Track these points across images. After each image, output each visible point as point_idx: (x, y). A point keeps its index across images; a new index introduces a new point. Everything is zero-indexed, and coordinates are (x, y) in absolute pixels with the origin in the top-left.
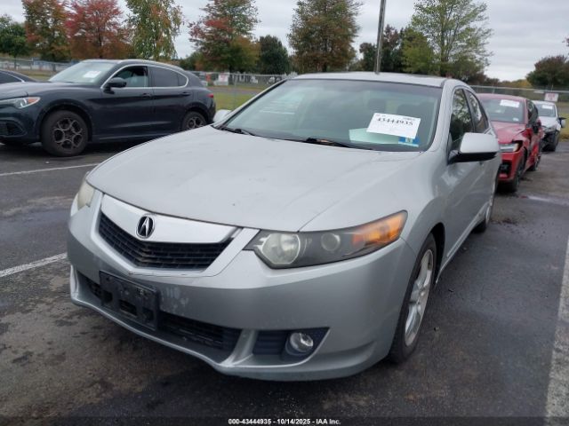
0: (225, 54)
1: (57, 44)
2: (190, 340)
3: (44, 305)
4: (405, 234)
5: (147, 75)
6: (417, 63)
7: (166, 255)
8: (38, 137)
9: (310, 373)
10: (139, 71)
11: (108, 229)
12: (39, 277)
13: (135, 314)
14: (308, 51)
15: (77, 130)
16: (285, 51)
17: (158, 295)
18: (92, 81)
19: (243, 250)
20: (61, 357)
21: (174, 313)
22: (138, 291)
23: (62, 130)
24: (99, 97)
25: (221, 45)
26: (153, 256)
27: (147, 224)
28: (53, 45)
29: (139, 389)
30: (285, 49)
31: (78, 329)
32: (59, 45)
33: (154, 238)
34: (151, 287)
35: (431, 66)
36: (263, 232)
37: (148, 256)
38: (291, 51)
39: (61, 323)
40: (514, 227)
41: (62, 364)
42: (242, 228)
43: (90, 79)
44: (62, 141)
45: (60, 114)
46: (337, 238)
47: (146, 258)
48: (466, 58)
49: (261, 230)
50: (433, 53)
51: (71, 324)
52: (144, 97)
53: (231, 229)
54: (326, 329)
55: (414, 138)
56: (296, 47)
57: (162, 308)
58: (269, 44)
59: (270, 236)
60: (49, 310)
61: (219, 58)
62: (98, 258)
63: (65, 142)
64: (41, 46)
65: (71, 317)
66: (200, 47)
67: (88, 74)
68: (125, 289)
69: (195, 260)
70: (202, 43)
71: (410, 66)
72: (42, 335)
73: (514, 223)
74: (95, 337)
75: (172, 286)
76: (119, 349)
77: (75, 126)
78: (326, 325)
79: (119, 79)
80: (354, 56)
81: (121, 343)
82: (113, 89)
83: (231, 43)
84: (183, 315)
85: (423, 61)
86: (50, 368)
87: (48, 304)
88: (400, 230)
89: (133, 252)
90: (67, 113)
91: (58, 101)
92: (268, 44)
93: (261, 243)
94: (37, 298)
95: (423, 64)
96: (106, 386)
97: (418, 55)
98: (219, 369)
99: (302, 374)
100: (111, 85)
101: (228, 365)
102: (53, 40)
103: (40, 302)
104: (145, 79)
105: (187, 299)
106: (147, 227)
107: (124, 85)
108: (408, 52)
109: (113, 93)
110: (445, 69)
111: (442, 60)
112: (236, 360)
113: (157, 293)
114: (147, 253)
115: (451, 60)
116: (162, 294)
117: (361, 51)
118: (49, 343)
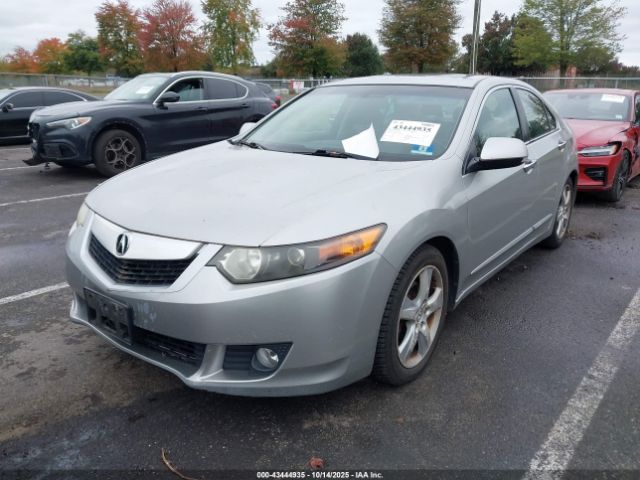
0: (307, 57)
1: (130, 57)
2: (168, 355)
3: (58, 324)
4: (381, 248)
5: (203, 87)
6: (531, 54)
7: (141, 271)
8: (90, 159)
9: (277, 389)
10: (195, 83)
11: (97, 249)
12: (61, 298)
13: (115, 329)
14: (401, 47)
15: (130, 150)
16: (376, 49)
17: (130, 312)
18: (145, 97)
19: (207, 265)
20: (62, 373)
21: (146, 328)
22: (114, 307)
23: (114, 150)
24: (152, 113)
25: (303, 47)
26: (131, 273)
27: (123, 242)
28: (127, 59)
29: (126, 404)
30: (376, 48)
31: (83, 347)
32: (132, 59)
33: (129, 255)
34: (125, 303)
35: (549, 56)
36: (226, 247)
37: (126, 273)
38: (382, 50)
39: (70, 342)
40: (596, 243)
41: (61, 379)
42: (207, 243)
43: (144, 95)
44: (115, 161)
45: (111, 134)
46: (302, 252)
47: (124, 275)
48: (591, 44)
49: (224, 246)
50: (551, 41)
51: (79, 342)
52: (199, 112)
53: (197, 244)
54: (290, 344)
55: (429, 145)
56: (386, 44)
57: (135, 323)
58: (358, 43)
59: (234, 251)
60: (62, 329)
61: (301, 63)
62: (84, 277)
63: (119, 162)
64: (115, 60)
65: (80, 336)
66: (280, 51)
67: (141, 89)
68: (105, 305)
69: (165, 277)
70: (282, 46)
71: (522, 58)
72: (49, 352)
73: (599, 238)
74: (98, 355)
75: (142, 302)
76: (117, 367)
77: (128, 145)
78: (289, 340)
79: (172, 93)
80: (456, 51)
81: (122, 361)
82: (166, 104)
83: (314, 45)
84: (153, 330)
85: (538, 51)
86: (49, 382)
87: (62, 323)
88: (375, 243)
89: (114, 270)
90: (118, 132)
91: (109, 120)
92: (356, 44)
93: (224, 258)
94: (54, 318)
95: (538, 55)
96: (95, 398)
97: (532, 44)
98: (187, 383)
99: (269, 390)
100: (164, 100)
101: (197, 379)
102: (127, 54)
103: (56, 321)
104: (200, 91)
105: (155, 315)
106: (123, 245)
107: (177, 99)
108: (520, 42)
109: (166, 108)
110: (565, 60)
111: (562, 48)
112: (204, 374)
113: (130, 309)
114: (126, 270)
115: (574, 49)
116: (134, 309)
117: (464, 45)
118: (54, 360)
